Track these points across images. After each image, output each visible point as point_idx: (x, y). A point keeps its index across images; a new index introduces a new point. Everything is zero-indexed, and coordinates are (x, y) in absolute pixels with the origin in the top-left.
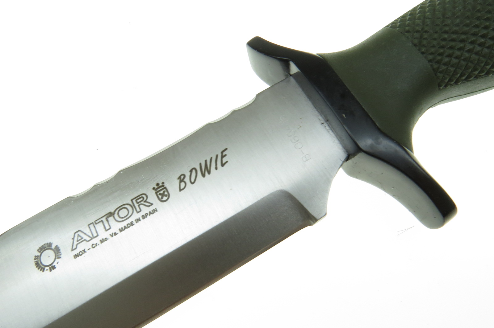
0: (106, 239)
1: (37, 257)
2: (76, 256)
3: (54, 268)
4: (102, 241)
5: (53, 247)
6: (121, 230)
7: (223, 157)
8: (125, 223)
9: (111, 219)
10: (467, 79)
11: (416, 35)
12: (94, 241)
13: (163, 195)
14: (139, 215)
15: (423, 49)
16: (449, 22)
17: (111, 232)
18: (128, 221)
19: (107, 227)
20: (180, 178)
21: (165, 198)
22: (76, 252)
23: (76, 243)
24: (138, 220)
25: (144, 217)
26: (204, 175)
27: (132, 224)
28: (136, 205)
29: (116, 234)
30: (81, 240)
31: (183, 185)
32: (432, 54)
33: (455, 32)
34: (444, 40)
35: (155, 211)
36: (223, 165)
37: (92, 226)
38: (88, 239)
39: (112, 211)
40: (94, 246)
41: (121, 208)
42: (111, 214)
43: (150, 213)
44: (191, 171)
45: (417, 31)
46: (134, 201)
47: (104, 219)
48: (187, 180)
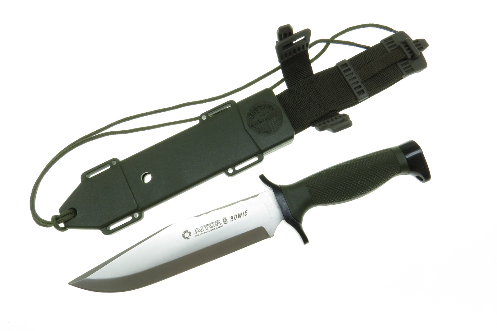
0: (206, 232)
1: (183, 234)
2: (196, 236)
3: (189, 238)
4: (205, 233)
5: (189, 232)
6: (211, 230)
7: (246, 213)
8: (213, 228)
9: (208, 226)
10: (322, 204)
11: (310, 188)
12: (202, 232)
13: (225, 222)
14: (217, 227)
15: (311, 193)
16: (319, 186)
17: (208, 230)
18: (214, 228)
19: (207, 229)
20: (231, 217)
21: (226, 223)
22: (196, 235)
23: (196, 232)
24: (217, 228)
25: (219, 228)
26: (239, 218)
27: (215, 229)
28: (217, 223)
29: (209, 231)
30: (198, 231)
31: (232, 219)
32: (312, 195)
33: (320, 190)
34: (317, 192)
35: (222, 226)
36: (245, 215)
37: (202, 227)
38: (200, 231)
39: (209, 224)
40: (202, 234)
41: (211, 223)
42: (208, 225)
43: (221, 227)
44: (235, 215)
45: (311, 187)
46: (216, 222)
47: (206, 226)
48: (233, 218)
